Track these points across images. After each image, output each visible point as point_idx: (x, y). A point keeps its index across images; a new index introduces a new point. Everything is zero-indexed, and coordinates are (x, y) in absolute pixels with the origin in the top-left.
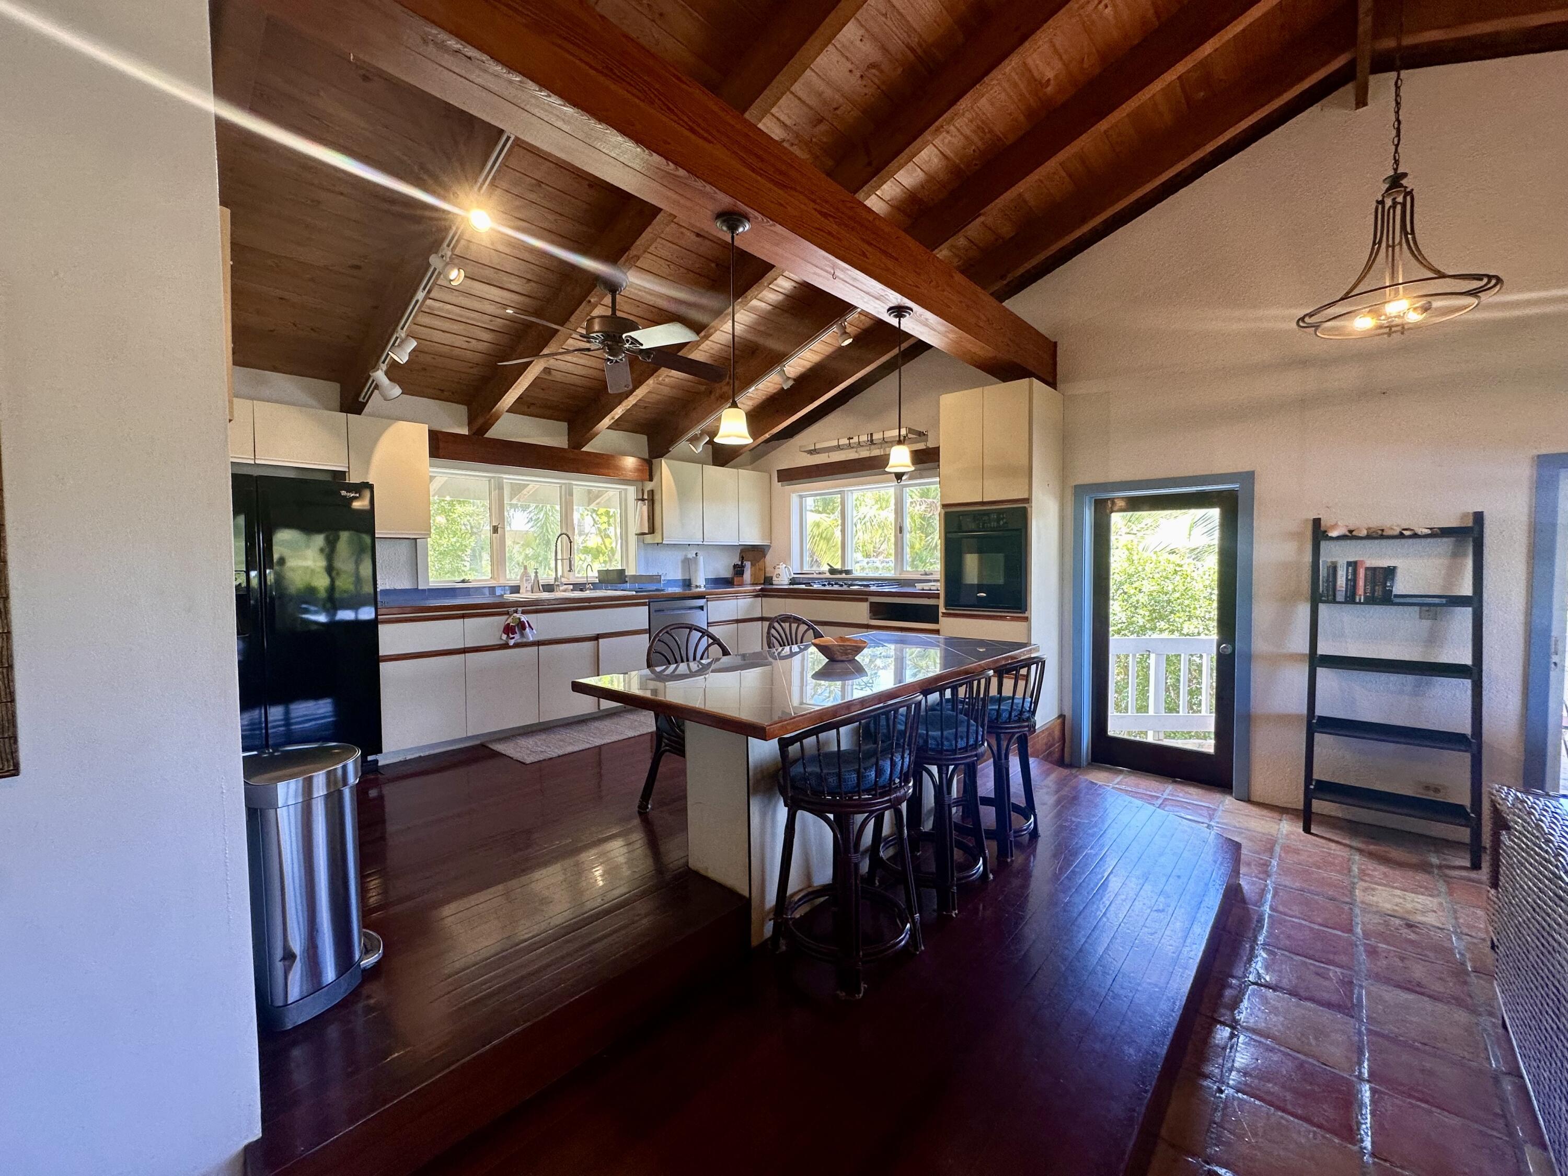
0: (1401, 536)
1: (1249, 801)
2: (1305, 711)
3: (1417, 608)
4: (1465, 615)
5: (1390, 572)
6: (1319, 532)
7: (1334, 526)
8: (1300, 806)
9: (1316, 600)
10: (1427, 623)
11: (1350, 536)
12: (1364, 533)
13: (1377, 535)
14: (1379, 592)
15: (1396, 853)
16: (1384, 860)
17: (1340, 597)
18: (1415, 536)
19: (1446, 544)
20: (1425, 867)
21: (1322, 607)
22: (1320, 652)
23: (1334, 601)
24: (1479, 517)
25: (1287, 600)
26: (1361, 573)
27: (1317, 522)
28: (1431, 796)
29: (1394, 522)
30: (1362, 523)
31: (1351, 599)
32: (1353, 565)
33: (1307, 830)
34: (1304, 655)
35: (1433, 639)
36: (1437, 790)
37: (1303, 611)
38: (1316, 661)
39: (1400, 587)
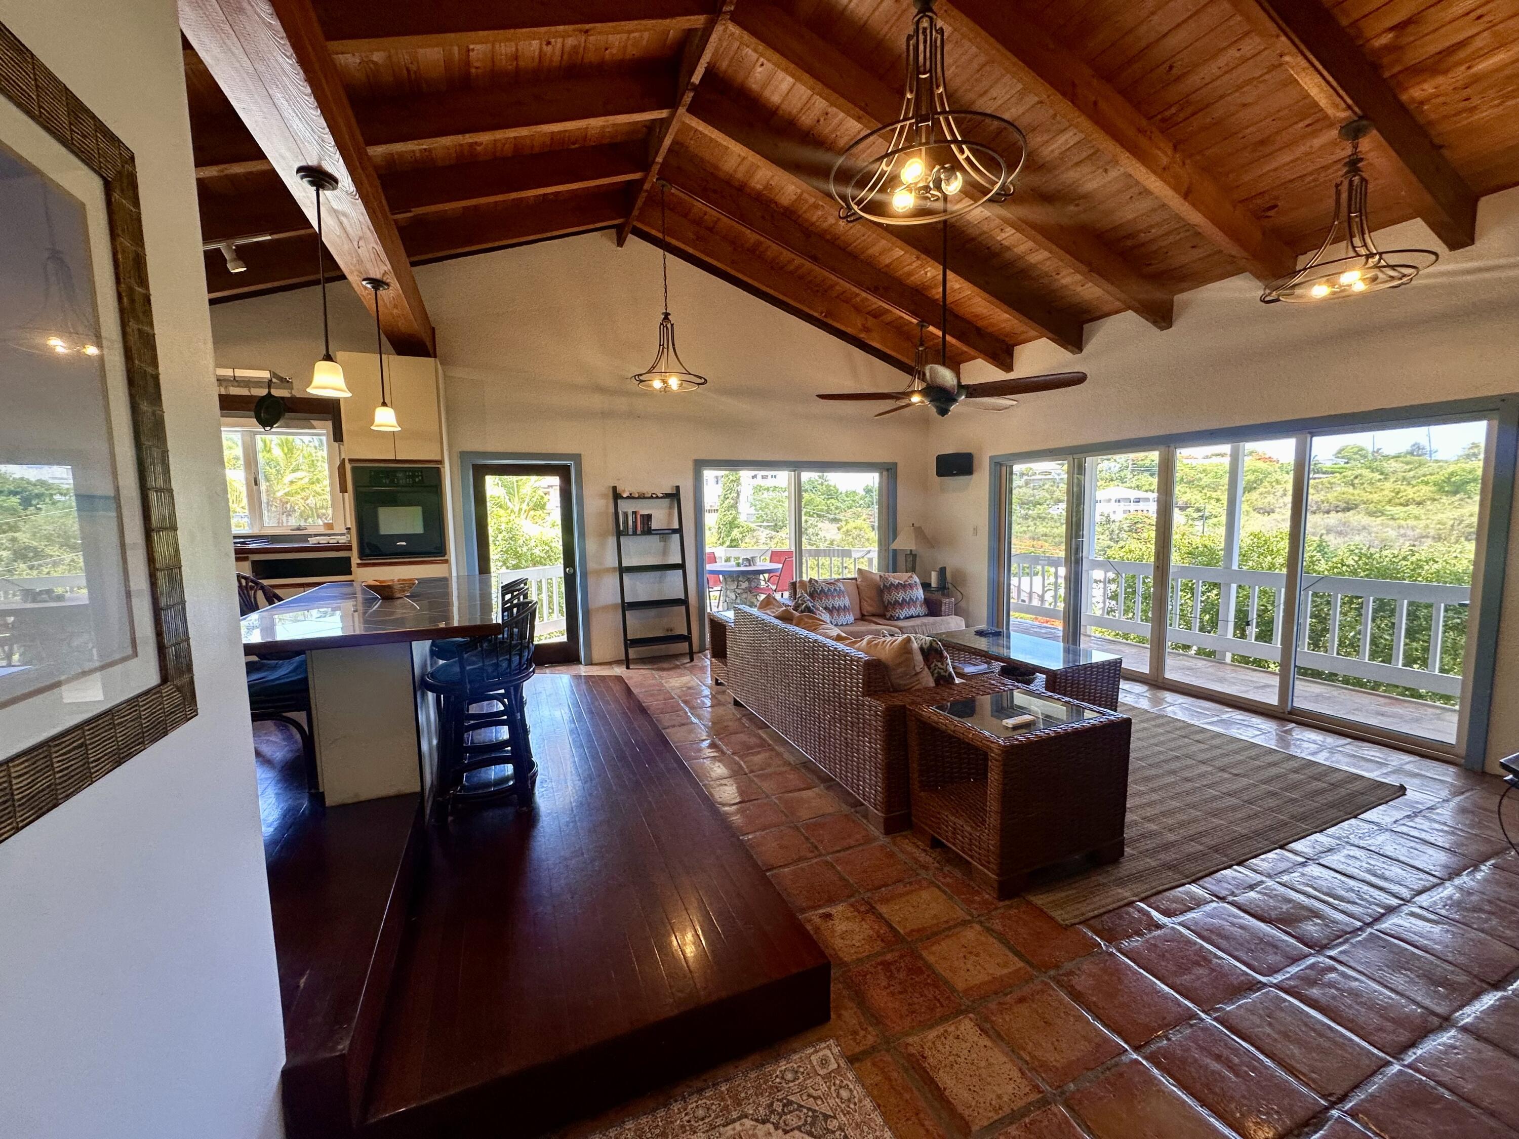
0: (652, 497)
1: (592, 664)
2: (620, 601)
3: (658, 536)
4: (676, 537)
5: (649, 517)
6: (617, 496)
7: (624, 491)
8: (624, 658)
9: (619, 534)
10: (662, 543)
11: (630, 497)
12: (637, 496)
13: (642, 497)
14: (646, 529)
15: (665, 665)
16: (663, 669)
17: (630, 532)
18: (657, 497)
19: (667, 501)
20: (677, 667)
21: (622, 538)
22: (624, 565)
23: (628, 535)
24: (678, 488)
25: (603, 535)
26: (639, 517)
27: (614, 488)
28: (670, 634)
29: (648, 490)
30: (635, 491)
31: (635, 533)
32: (634, 513)
33: (628, 668)
34: (615, 568)
35: (665, 552)
36: (671, 630)
37: (612, 541)
38: (623, 570)
39: (654, 525)
